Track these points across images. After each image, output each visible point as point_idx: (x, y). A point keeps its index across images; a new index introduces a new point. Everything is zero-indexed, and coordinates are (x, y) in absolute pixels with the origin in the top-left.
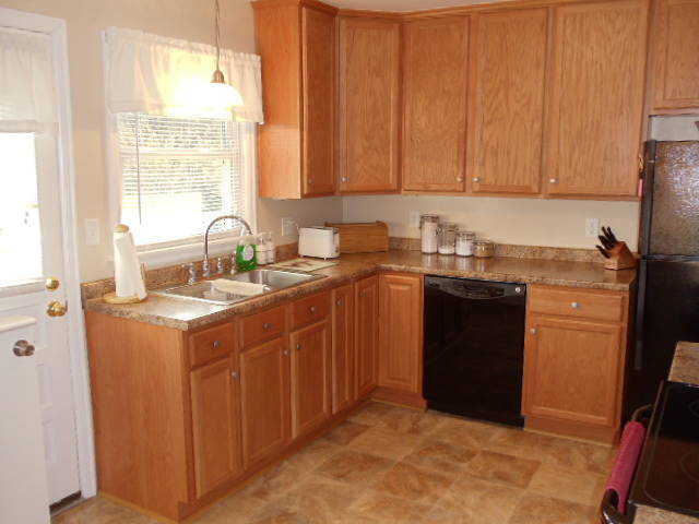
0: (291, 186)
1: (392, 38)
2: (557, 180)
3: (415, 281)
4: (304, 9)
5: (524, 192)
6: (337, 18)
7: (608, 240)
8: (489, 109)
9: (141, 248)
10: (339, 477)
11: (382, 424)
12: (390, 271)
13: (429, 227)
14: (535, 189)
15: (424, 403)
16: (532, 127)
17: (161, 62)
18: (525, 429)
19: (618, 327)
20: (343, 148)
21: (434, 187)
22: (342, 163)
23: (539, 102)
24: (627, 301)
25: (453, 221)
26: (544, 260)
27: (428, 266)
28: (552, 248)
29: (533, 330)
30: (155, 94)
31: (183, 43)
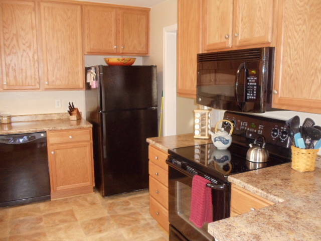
2: (48, 82)
18: (52, 200)
19: (89, 143)
29: (53, 152)
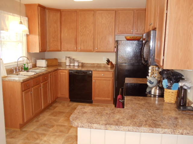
0: (36, 49)
1: (59, 15)
2: (97, 48)
3: (67, 72)
4: (39, 7)
5: (90, 51)
6: (46, 10)
7: (108, 61)
8: (82, 32)
9: (5, 64)
10: (55, 116)
11: (60, 105)
12: (61, 69)
13: (68, 59)
14: (93, 50)
15: (69, 100)
16: (92, 37)
17: (6, 18)
18: (93, 103)
19: (112, 79)
20: (48, 40)
21: (69, 50)
22: (48, 44)
23: (93, 31)
24: (113, 73)
25: (73, 58)
26: (94, 66)
27: (68, 68)
28: (96, 64)
29: (94, 81)
30: (6, 26)
31: (11, 14)
